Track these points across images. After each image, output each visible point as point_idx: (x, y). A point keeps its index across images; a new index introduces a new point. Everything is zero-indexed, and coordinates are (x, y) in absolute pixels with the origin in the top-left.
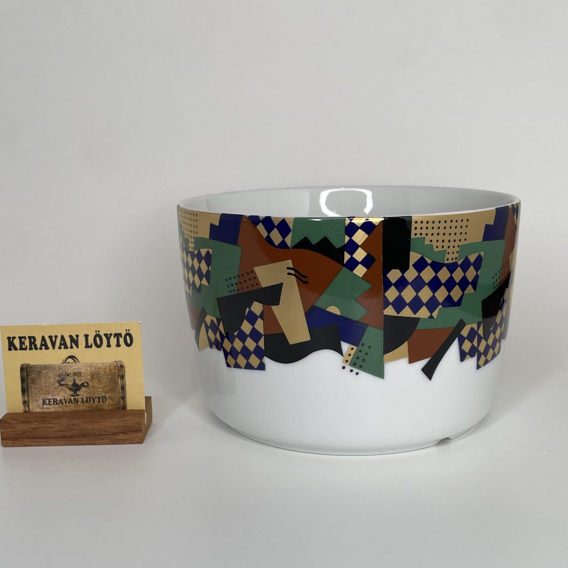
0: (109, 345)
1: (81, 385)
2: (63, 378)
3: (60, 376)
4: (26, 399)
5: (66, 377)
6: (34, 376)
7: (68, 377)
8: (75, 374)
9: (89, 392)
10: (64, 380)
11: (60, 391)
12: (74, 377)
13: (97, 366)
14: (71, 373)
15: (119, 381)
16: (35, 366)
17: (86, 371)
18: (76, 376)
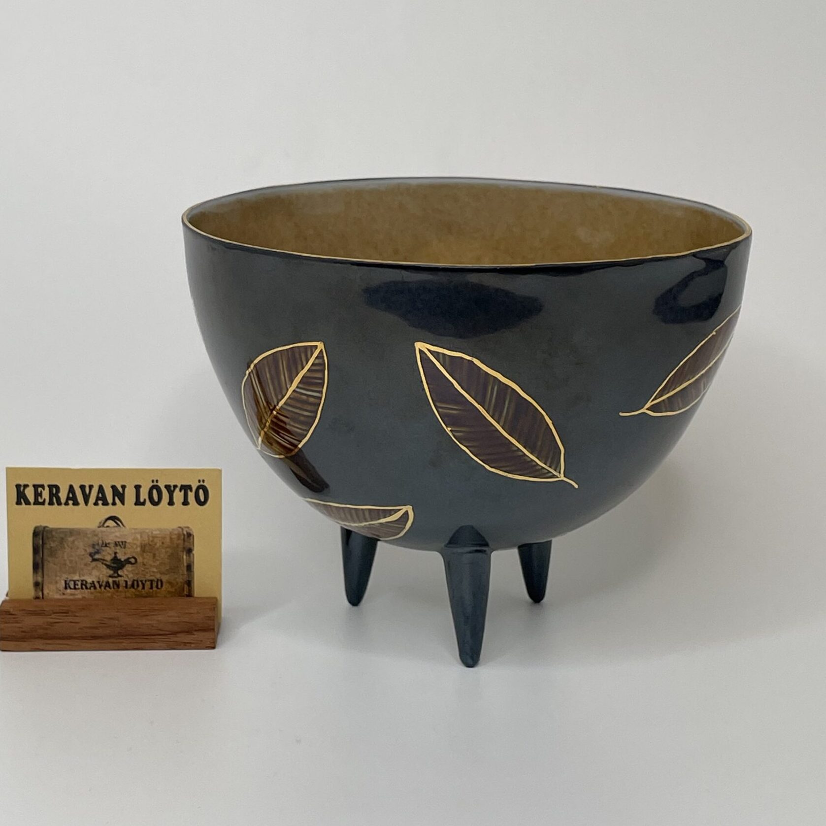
0: (171, 503)
1: (125, 560)
2: (98, 550)
3: (93, 546)
4: (40, 579)
5: (103, 548)
6: (53, 545)
7: (106, 548)
8: (116, 544)
9: (137, 572)
10: (100, 553)
11: (93, 568)
12: (116, 549)
13: (152, 533)
14: (112, 542)
15: (185, 557)
16: (56, 529)
17: (133, 539)
18: (119, 547)
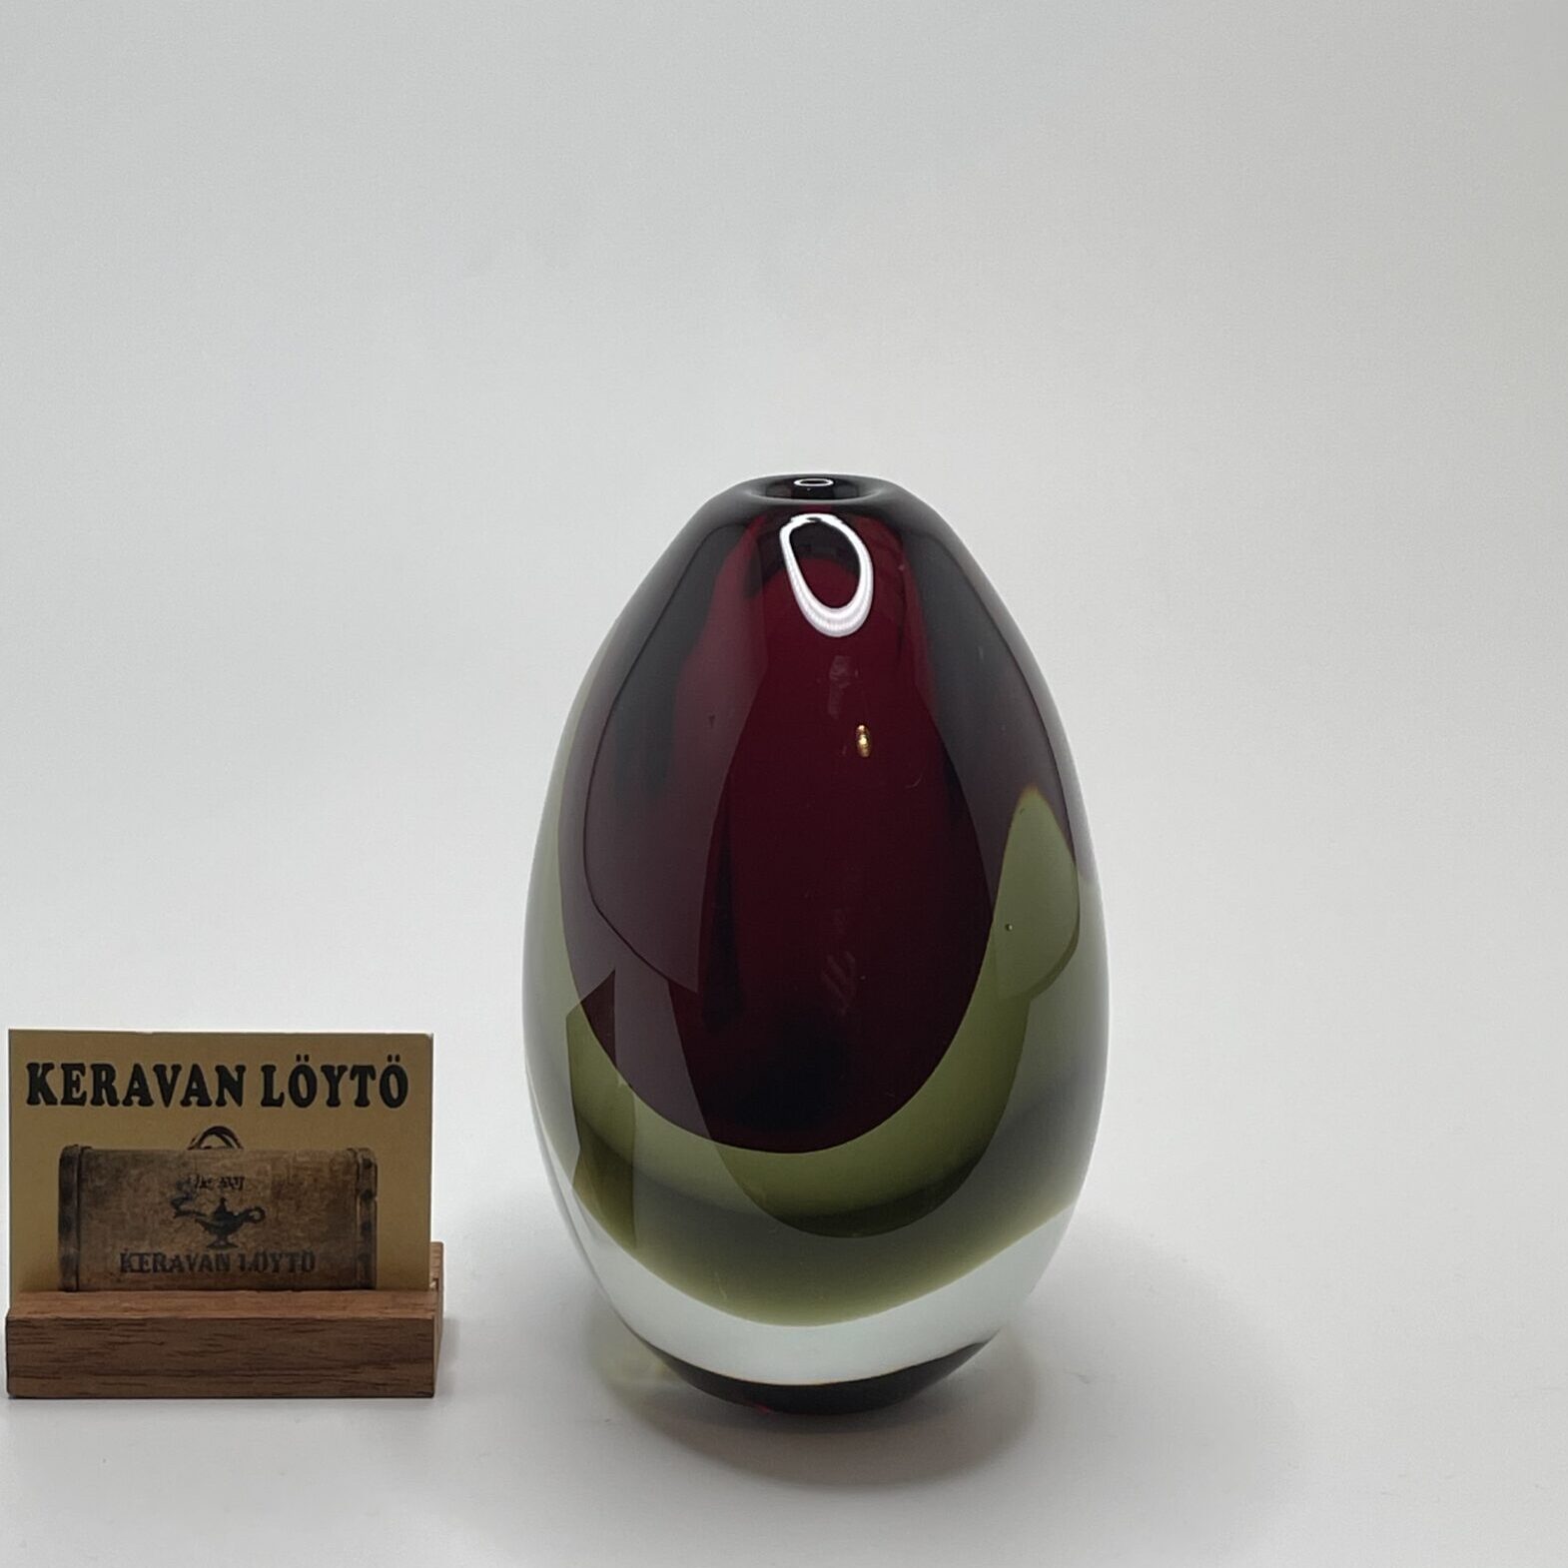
0: (333, 1101)
1: (240, 1214)
2: (188, 1194)
3: (179, 1186)
4: (72, 1251)
5: (198, 1190)
6: (98, 1183)
7: (203, 1189)
8: (225, 1183)
9: (264, 1237)
10: (191, 1199)
11: (176, 1231)
12: (222, 1192)
13: (295, 1160)
14: (215, 1178)
15: (358, 1207)
16: (106, 1153)
17: (259, 1173)
18: (230, 1188)
